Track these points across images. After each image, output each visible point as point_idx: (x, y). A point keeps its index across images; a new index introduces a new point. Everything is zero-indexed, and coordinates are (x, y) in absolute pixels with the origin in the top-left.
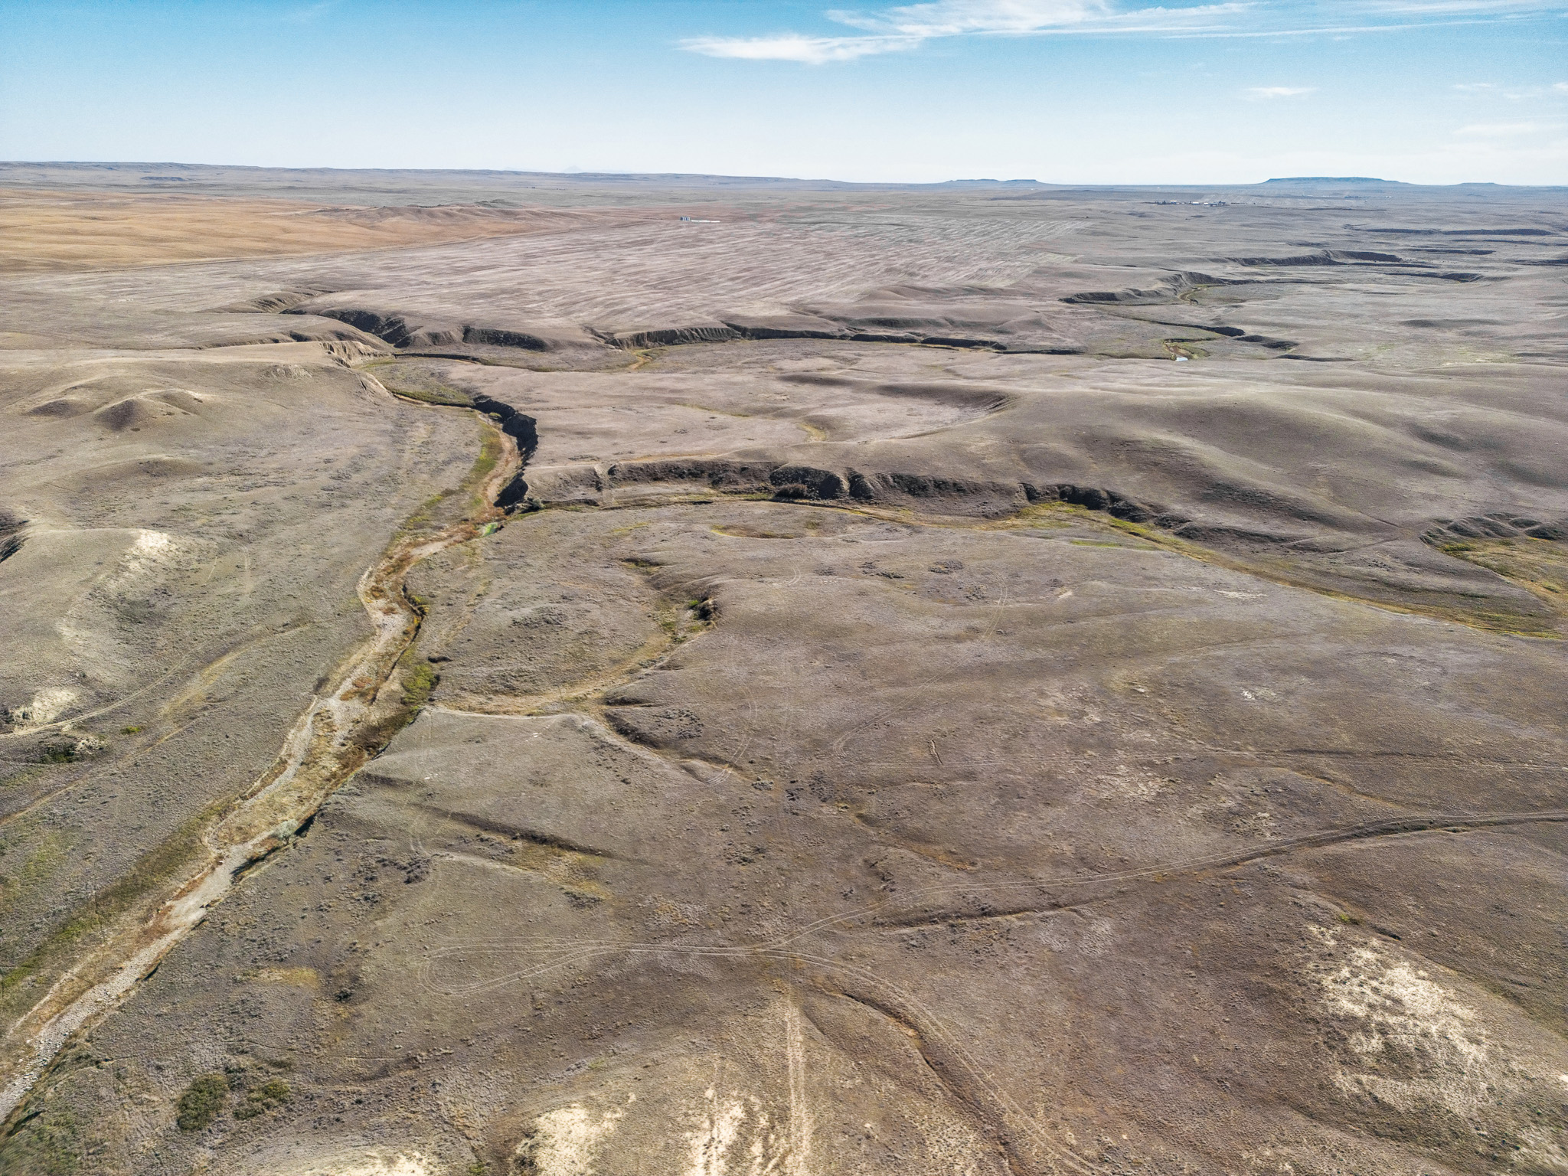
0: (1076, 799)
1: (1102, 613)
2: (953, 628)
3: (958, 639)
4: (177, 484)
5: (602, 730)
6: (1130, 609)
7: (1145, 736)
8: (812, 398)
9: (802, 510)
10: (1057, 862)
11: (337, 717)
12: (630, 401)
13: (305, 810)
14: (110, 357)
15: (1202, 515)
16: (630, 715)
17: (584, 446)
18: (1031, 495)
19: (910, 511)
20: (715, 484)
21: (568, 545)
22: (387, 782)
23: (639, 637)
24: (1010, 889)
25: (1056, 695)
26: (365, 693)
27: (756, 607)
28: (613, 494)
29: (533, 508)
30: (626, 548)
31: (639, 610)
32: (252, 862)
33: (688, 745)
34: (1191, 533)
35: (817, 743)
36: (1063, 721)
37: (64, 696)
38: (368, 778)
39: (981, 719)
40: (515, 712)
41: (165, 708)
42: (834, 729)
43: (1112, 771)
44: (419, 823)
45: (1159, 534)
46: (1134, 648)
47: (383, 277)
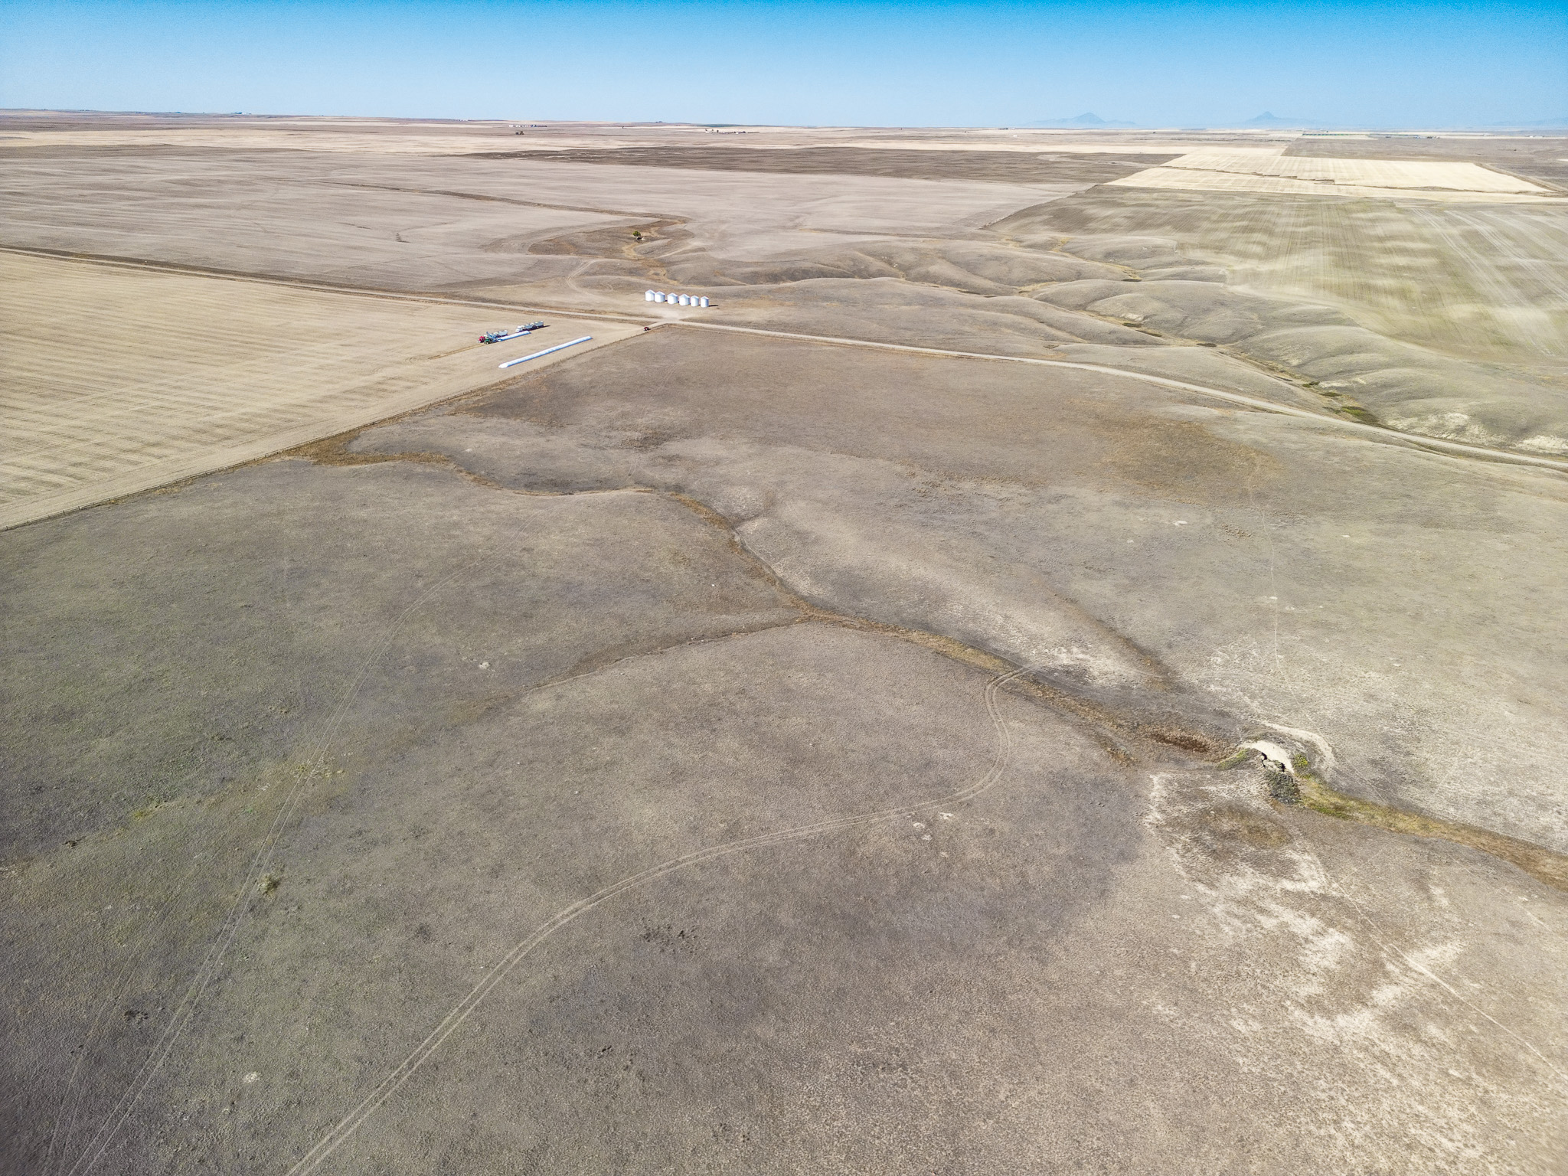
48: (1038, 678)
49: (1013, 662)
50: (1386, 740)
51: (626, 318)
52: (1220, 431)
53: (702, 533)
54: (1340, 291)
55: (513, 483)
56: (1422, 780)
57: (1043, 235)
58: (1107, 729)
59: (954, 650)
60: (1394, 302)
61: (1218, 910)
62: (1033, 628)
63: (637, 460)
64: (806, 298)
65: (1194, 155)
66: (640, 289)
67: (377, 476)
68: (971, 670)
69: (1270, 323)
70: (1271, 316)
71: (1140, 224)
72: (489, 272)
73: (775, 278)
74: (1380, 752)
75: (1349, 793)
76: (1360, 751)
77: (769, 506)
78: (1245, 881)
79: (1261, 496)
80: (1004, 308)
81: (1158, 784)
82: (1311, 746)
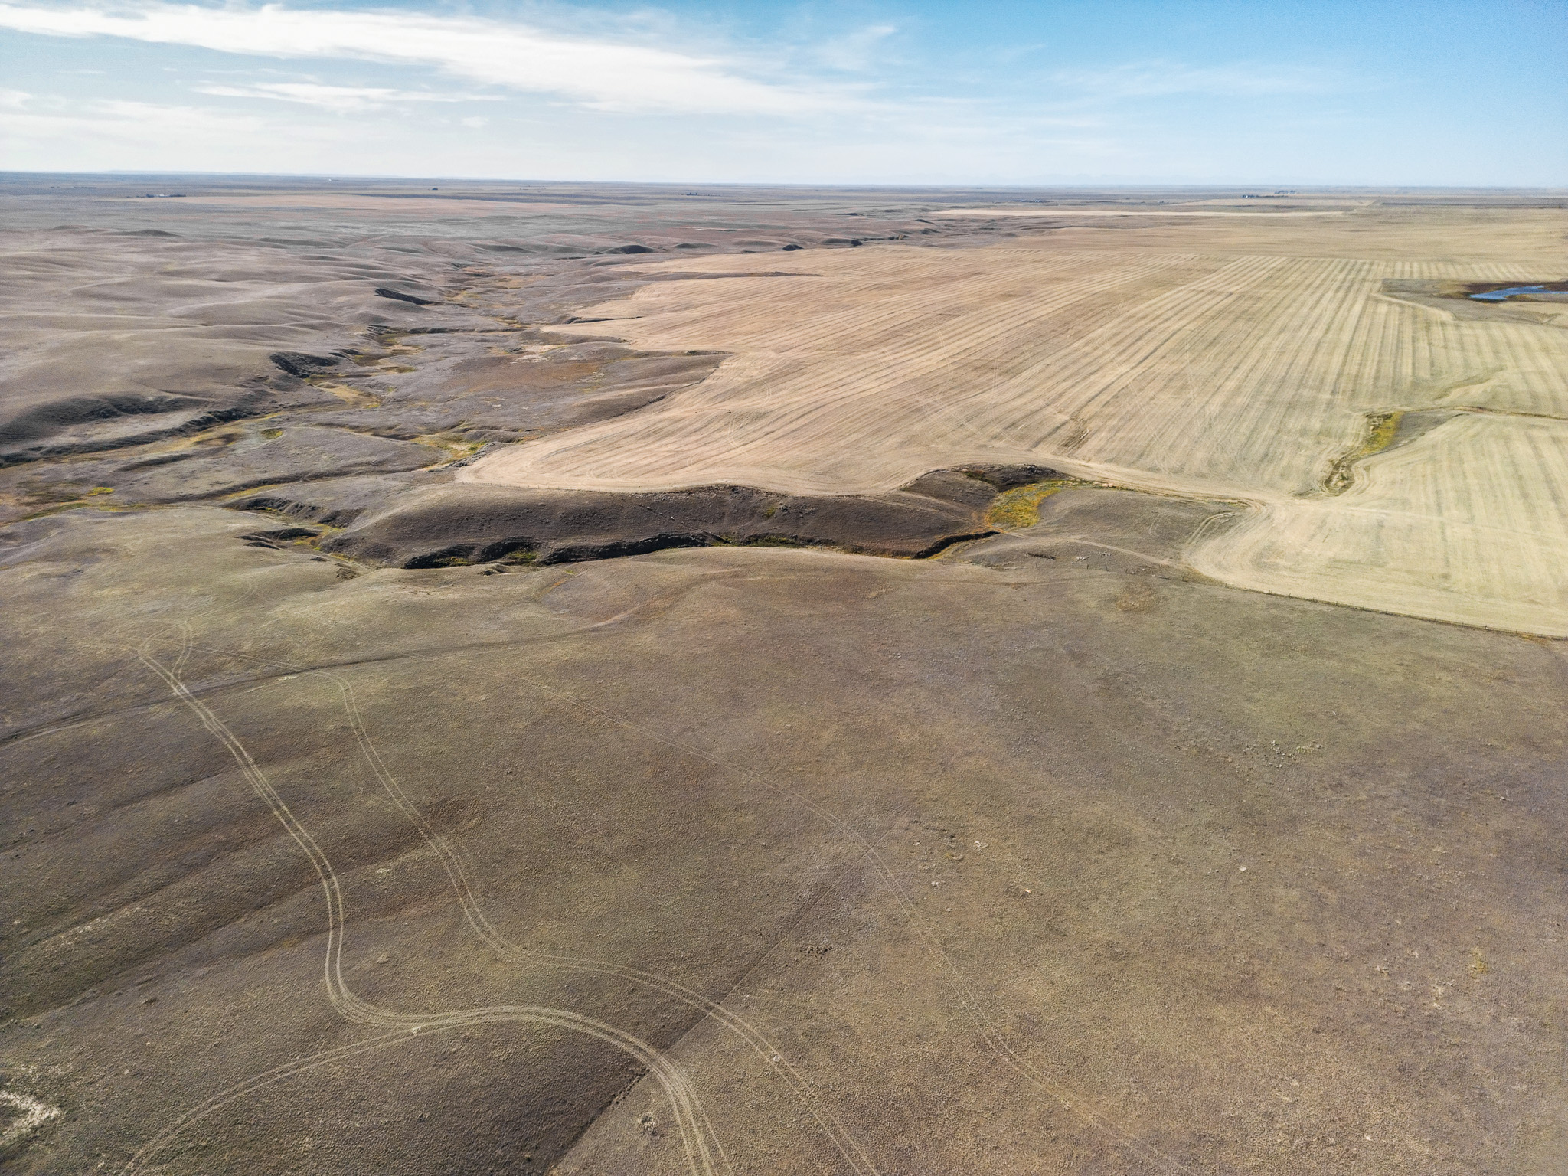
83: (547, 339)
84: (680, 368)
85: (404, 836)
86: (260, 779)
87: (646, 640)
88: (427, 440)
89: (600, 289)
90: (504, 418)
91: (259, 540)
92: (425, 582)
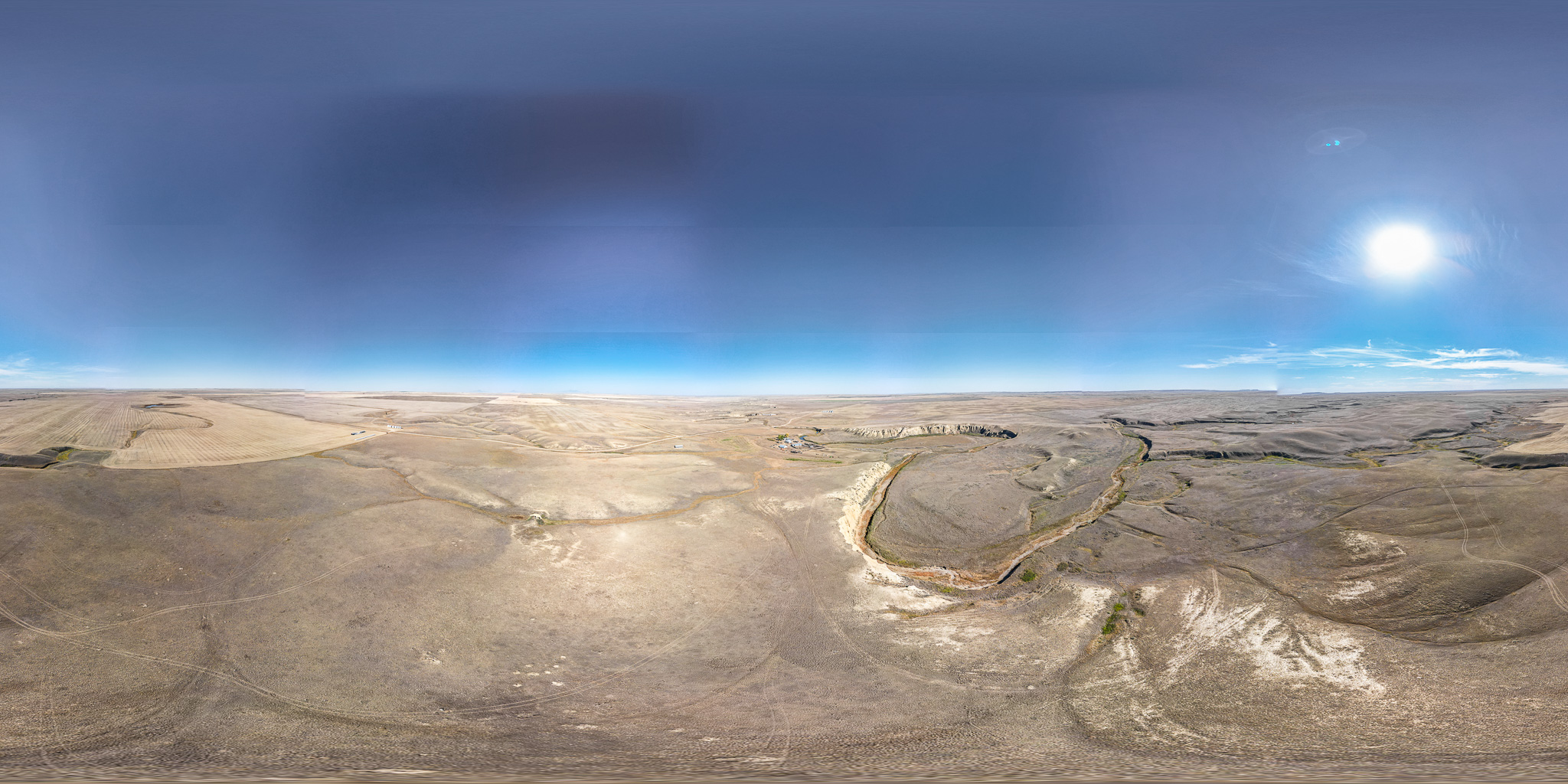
0: (1284, 520)
1: (1284, 479)
2: (1250, 485)
3: (1251, 488)
4: (1079, 450)
5: (1164, 510)
6: (1291, 477)
7: (1298, 503)
8: (1214, 436)
9: (1212, 461)
10: (1282, 533)
11: (1103, 501)
12: (1173, 437)
13: (1094, 519)
14: (1072, 425)
15: (1303, 455)
16: (1170, 507)
17: (1162, 447)
18: (1265, 454)
19: (1238, 460)
20: (1192, 455)
21: (1157, 468)
22: (1113, 516)
23: (1173, 490)
24: (1270, 540)
25: (1276, 497)
26: (1110, 497)
27: (1202, 483)
28: (1168, 458)
29: (1150, 460)
30: (1171, 469)
31: (1173, 484)
32: (1080, 526)
33: (1185, 514)
34: (1300, 460)
35: (1218, 513)
36: (1279, 503)
37: (1052, 487)
38: (1108, 514)
39: (1258, 505)
40: (1143, 505)
41: (1069, 493)
42: (1222, 510)
43: (1292, 512)
44: (1119, 525)
45: (1294, 460)
46: (1293, 485)
47: (1123, 411)
48: (481, 509)
49: (475, 505)
50: (558, 508)
51: (383, 431)
52: (514, 451)
53: (398, 478)
54: (532, 422)
55: (355, 465)
56: (566, 514)
57: (473, 413)
58: (499, 517)
59: (460, 504)
60: (541, 424)
61: (531, 549)
62: (479, 498)
63: (383, 461)
64: (423, 427)
65: (500, 398)
66: (387, 425)
67: (325, 461)
68: (464, 508)
69: (521, 429)
70: (521, 428)
71: (492, 411)
72: (355, 421)
73: (416, 422)
74: (557, 510)
75: (554, 520)
76: (554, 511)
77: (414, 472)
78: (536, 542)
79: (525, 464)
80: (467, 428)
81: (513, 527)
82: (544, 513)
83: (1526, 421)
84: (1555, 427)
85: (1485, 524)
86: (1455, 507)
87: (1545, 487)
88: (1499, 441)
89: (1538, 410)
90: (1516, 438)
91: (1463, 459)
92: (1495, 471)
